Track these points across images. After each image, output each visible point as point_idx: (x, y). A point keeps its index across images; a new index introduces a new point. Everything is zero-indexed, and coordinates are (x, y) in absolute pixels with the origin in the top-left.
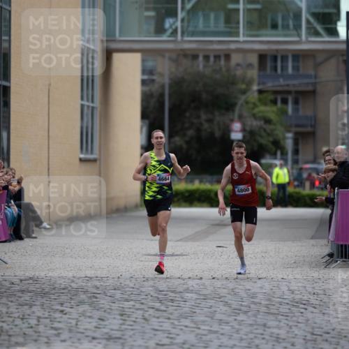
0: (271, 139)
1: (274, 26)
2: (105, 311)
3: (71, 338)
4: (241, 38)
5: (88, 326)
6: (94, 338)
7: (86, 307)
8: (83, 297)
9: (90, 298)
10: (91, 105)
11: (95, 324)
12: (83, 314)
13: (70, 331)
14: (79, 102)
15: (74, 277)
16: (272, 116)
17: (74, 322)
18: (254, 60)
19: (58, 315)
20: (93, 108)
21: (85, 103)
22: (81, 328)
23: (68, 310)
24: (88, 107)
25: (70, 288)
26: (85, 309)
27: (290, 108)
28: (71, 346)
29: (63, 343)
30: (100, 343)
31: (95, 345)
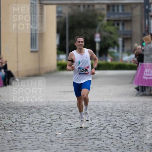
0: (112, 41)
2: (43, 116)
3: (30, 127)
5: (37, 122)
6: (39, 127)
7: (35, 114)
8: (34, 110)
9: (37, 110)
11: (40, 121)
12: (34, 117)
13: (30, 124)
17: (31, 120)
18: (105, 7)
19: (24, 118)
22: (34, 123)
23: (28, 115)
25: (28, 107)
27: (121, 27)
28: (30, 130)
29: (27, 129)
30: (42, 129)
31: (40, 130)
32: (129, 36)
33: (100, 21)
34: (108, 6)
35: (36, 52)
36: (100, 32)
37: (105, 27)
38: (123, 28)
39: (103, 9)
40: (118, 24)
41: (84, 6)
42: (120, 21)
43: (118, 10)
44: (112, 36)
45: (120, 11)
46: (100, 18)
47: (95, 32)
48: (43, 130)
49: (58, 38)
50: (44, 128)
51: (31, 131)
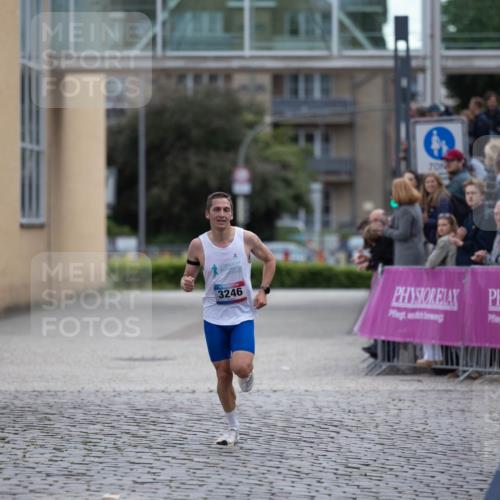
0: (291, 192)
1: (294, 32)
2: (62, 438)
3: (16, 474)
4: (247, 52)
5: (42, 459)
6: (48, 475)
7: (36, 433)
8: (31, 418)
9: (41, 420)
10: (35, 148)
11: (49, 456)
12: (32, 442)
13: (16, 465)
14: (18, 145)
15: (17, 391)
16: (292, 160)
17: (20, 453)
18: (266, 80)
20: (38, 153)
21: (28, 146)
22: (31, 462)
23: (11, 436)
24: (31, 151)
25: (12, 407)
26: (35, 435)
27: (318, 148)
28: (19, 485)
29: (7, 482)
30: (56, 481)
31: (51, 485)
32: (344, 178)
33: (251, 126)
34: (278, 78)
35: (41, 227)
36: (248, 163)
37: (267, 145)
38: (325, 151)
39: (260, 88)
40: (310, 139)
41: (197, 77)
42: (315, 126)
43: (309, 91)
44: (290, 175)
45: (317, 94)
46: (249, 117)
47: (235, 165)
48: (60, 484)
49: (112, 182)
50: (62, 480)
51: (20, 490)
